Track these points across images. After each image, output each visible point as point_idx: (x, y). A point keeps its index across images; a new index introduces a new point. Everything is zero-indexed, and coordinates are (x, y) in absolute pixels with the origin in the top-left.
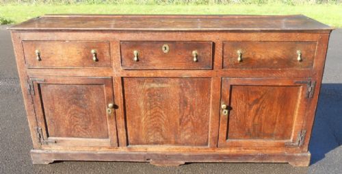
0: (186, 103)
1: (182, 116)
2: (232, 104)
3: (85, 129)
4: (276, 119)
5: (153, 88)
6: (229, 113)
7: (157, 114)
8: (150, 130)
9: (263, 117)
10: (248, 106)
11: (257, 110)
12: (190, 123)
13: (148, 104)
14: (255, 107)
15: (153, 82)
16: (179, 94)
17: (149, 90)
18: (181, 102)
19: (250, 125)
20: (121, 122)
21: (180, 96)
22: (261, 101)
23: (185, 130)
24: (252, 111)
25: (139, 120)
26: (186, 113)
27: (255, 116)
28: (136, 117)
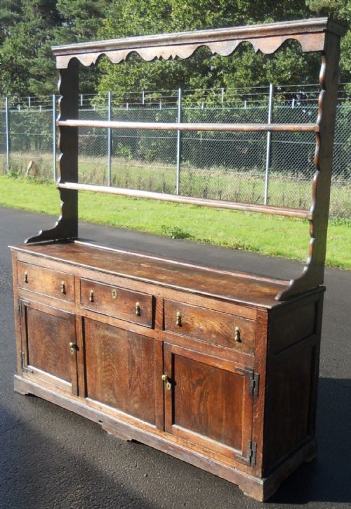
0: (133, 361)
1: (131, 378)
2: (176, 377)
3: (55, 365)
4: (222, 415)
5: (106, 336)
6: (173, 388)
7: (110, 368)
8: (104, 385)
9: (208, 406)
10: (191, 386)
11: (201, 395)
12: (138, 389)
13: (103, 354)
14: (198, 389)
15: (107, 329)
16: (128, 349)
17: (104, 337)
18: (129, 361)
19: (196, 412)
20: (81, 366)
21: (129, 353)
22: (204, 382)
23: (134, 397)
24: (196, 393)
25: (96, 369)
26: (135, 375)
27: (200, 402)
28: (94, 366)
